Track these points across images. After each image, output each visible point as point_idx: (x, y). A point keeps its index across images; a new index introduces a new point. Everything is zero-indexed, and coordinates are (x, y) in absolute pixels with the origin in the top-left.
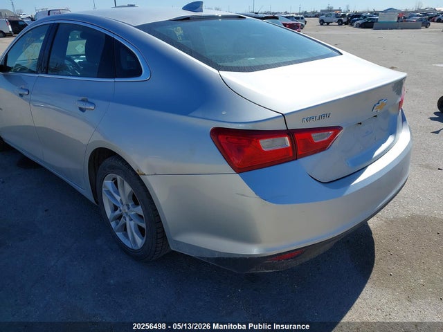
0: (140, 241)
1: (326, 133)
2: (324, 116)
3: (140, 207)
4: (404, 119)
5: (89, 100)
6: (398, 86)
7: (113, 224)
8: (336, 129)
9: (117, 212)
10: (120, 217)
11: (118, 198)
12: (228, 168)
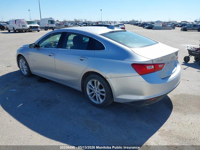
0: (101, 101)
1: (161, 65)
2: (161, 60)
3: (104, 89)
4: (178, 63)
5: (84, 57)
6: (176, 53)
7: (90, 97)
8: (164, 64)
9: (93, 92)
10: (93, 94)
11: (94, 87)
12: (137, 74)
